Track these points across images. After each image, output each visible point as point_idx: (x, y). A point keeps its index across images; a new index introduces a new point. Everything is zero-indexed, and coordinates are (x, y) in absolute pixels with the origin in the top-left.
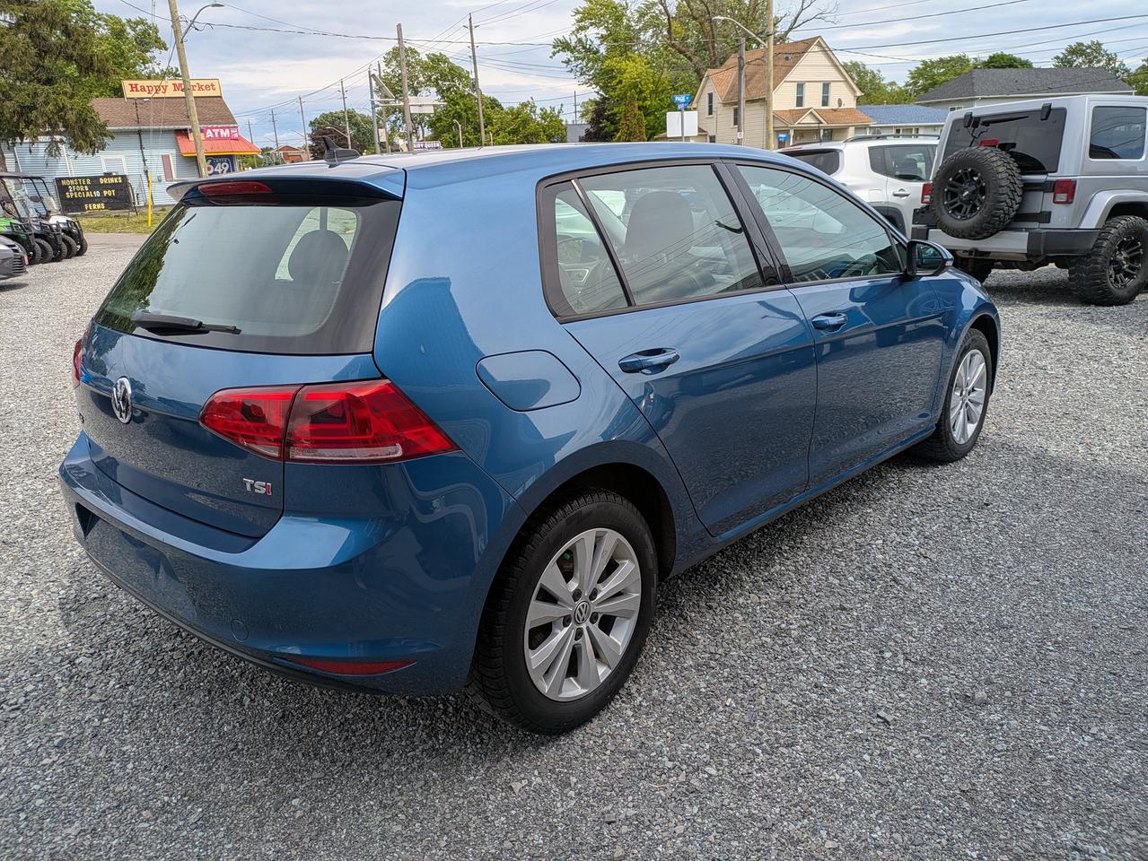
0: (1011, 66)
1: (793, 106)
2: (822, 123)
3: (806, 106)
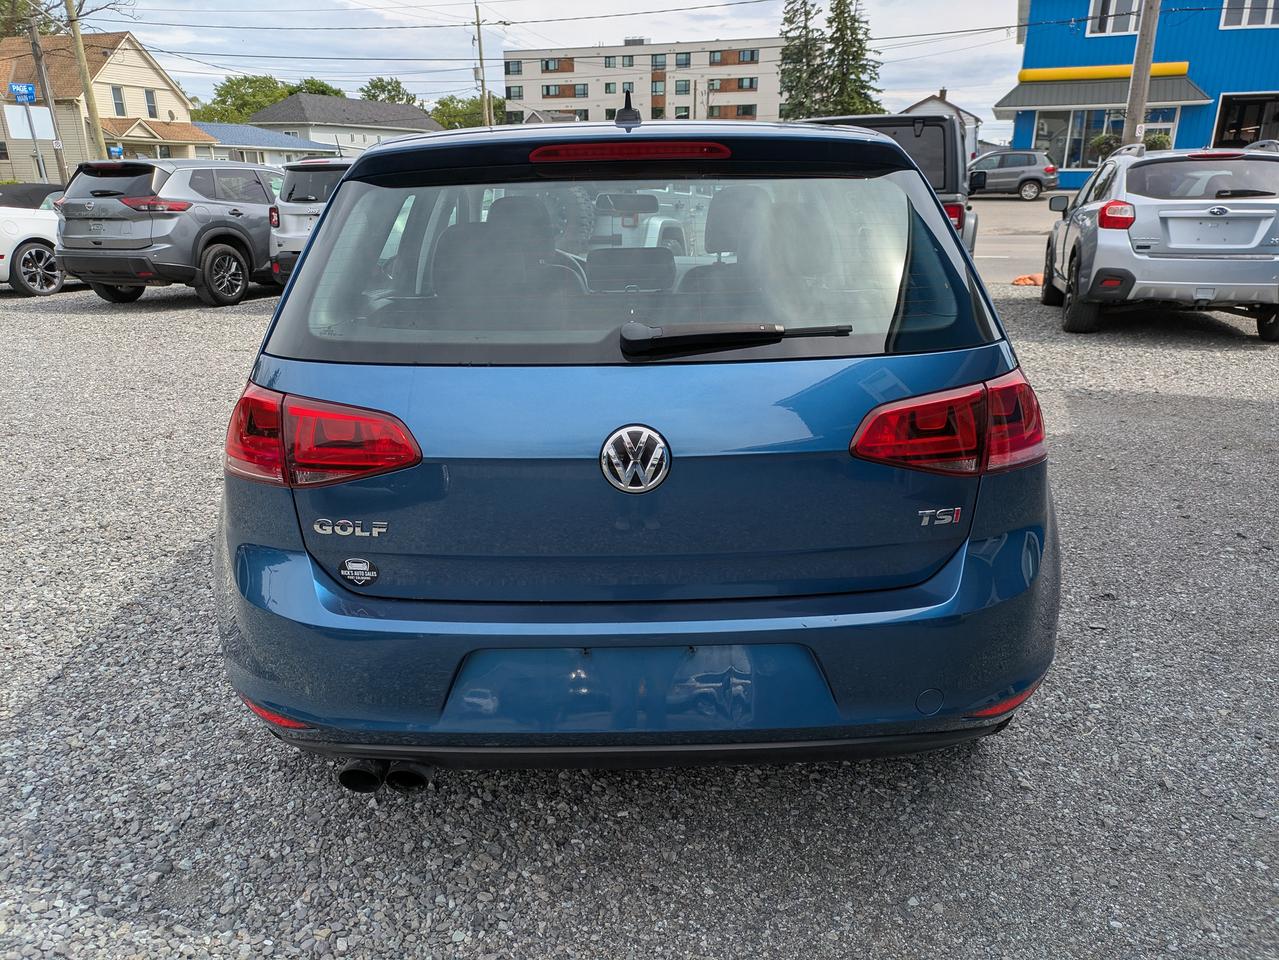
0: (323, 93)
1: (113, 114)
2: (156, 138)
3: (130, 115)
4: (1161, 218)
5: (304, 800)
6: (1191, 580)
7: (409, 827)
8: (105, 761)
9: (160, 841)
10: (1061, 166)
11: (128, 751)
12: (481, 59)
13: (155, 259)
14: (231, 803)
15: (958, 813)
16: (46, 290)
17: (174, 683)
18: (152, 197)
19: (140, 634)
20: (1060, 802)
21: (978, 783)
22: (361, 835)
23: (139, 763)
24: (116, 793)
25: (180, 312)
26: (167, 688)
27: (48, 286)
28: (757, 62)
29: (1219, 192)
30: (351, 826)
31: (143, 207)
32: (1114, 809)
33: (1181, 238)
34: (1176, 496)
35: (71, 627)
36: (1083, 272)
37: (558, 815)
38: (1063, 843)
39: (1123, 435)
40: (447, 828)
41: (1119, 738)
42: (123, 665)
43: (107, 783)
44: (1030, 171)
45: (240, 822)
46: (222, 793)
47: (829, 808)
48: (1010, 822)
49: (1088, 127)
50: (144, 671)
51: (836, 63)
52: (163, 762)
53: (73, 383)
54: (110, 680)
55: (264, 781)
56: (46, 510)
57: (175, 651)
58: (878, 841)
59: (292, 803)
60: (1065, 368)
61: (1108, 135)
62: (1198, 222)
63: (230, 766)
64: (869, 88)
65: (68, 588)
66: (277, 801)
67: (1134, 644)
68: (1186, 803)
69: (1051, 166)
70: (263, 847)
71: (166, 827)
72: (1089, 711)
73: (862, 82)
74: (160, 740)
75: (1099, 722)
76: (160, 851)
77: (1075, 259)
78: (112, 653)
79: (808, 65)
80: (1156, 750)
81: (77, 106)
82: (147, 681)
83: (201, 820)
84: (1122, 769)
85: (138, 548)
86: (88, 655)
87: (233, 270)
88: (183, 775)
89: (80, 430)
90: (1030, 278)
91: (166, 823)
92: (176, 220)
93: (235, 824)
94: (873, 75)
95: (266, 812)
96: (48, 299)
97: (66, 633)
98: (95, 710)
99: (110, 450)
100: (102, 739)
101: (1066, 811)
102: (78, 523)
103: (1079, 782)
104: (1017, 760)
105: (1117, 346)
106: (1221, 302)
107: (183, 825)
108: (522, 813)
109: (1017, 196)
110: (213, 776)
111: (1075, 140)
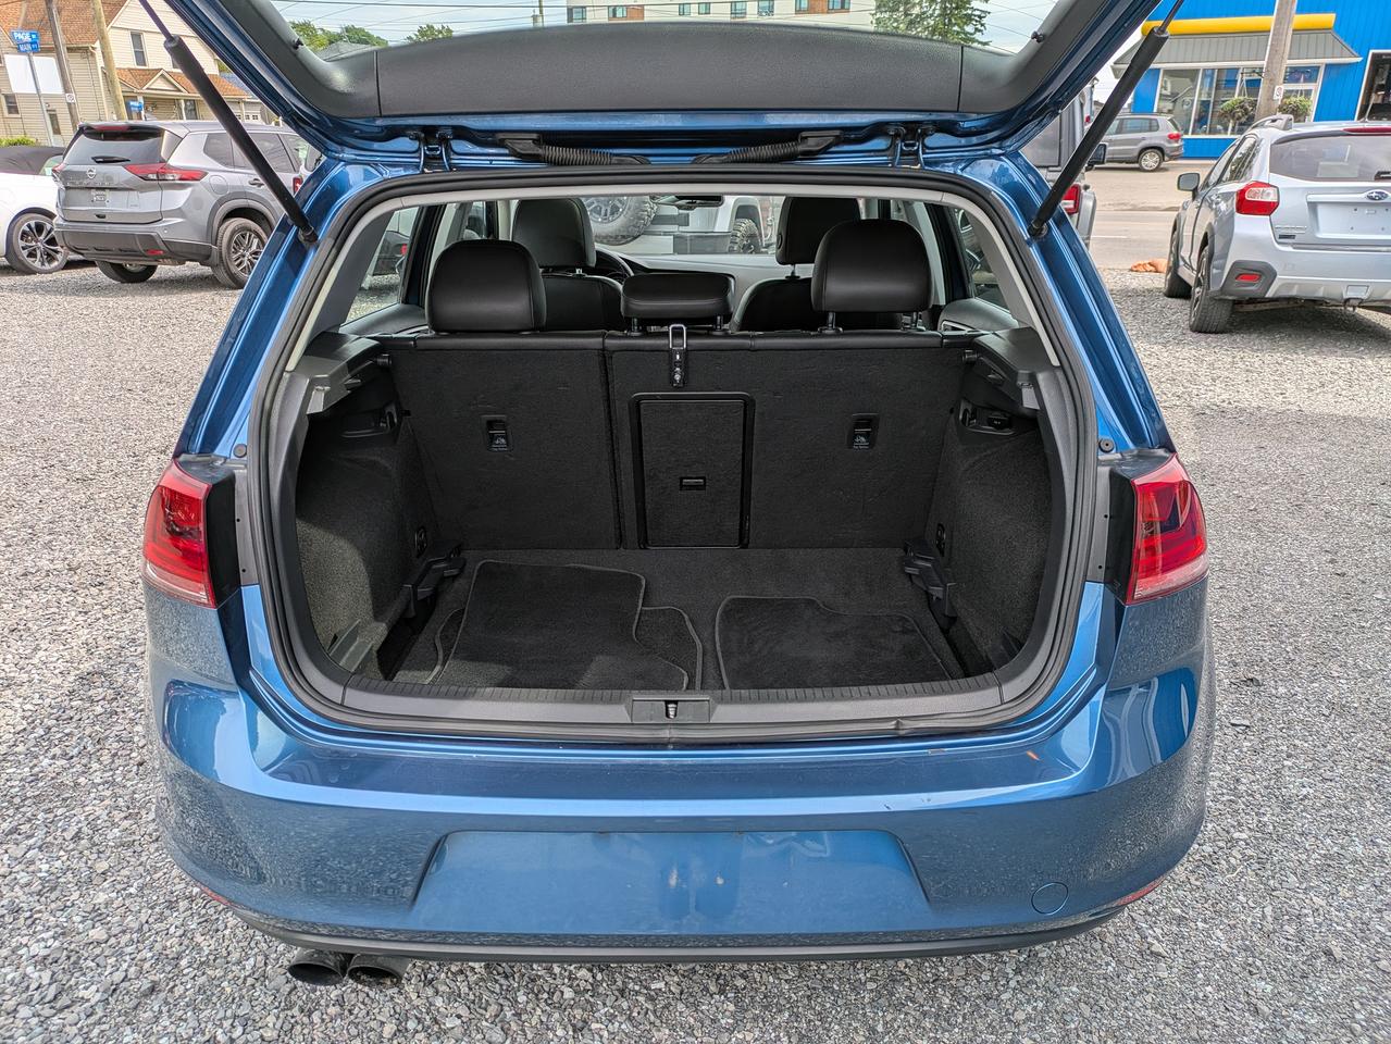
0: (366, 42)
1: (132, 64)
2: (179, 91)
3: (152, 64)
4: (1309, 203)
5: (267, 957)
6: (1350, 661)
7: (392, 998)
8: (31, 894)
9: (83, 1016)
10: (1186, 132)
11: (62, 880)
12: (540, 7)
13: (165, 235)
14: (178, 958)
15: (1074, 989)
16: (47, 267)
17: (129, 784)
18: (161, 165)
19: (97, 716)
20: (1200, 976)
21: (1097, 945)
22: (333, 1010)
23: (72, 898)
24: (38, 941)
25: (194, 295)
26: (120, 791)
27: (49, 262)
28: (848, 11)
29: (1379, 173)
30: (322, 996)
31: (151, 176)
32: (1269, 988)
33: (1330, 227)
34: (1327, 547)
35: (16, 703)
36: (1215, 263)
37: (578, 985)
38: (1206, 1037)
39: (1262, 465)
40: (439, 1002)
41: (1271, 882)
42: (72, 757)
43: (29, 926)
44: (1151, 138)
45: (186, 989)
46: (168, 944)
47: (914, 980)
48: (1138, 1004)
49: (1218, 88)
50: (95, 766)
51: (937, 12)
52: (101, 898)
53: (63, 382)
54: (53, 778)
55: (221, 927)
56: (10, 546)
57: (136, 739)
58: (974, 1029)
59: (252, 961)
60: (1193, 378)
61: (1242, 98)
62: (1352, 208)
63: (183, 905)
64: (974, 41)
65: (21, 651)
66: (235, 957)
67: (1285, 748)
68: (1360, 980)
69: (1175, 132)
70: (210, 1025)
71: (92, 994)
72: (1232, 842)
73: (966, 33)
74: (102, 866)
75: (1246, 858)
76: (80, 1029)
77: (1207, 248)
78: (60, 740)
79: (906, 15)
80: (1319, 901)
81: (93, 54)
82: (98, 780)
83: (137, 984)
84: (1278, 927)
85: (110, 598)
86: (33, 742)
87: (254, 248)
88: (123, 917)
89: (63, 442)
90: (1150, 264)
91: (94, 988)
92: (189, 190)
93: (179, 990)
94: (979, 26)
95: (219, 973)
96: (49, 277)
97: (10, 712)
98: (30, 820)
99: (94, 468)
100: (32, 862)
101: (1209, 989)
102: (44, 564)
103: (1224, 946)
104: (1146, 912)
105: (1252, 350)
106: (1375, 301)
107: (115, 990)
108: (533, 980)
109: (1137, 165)
110: (161, 918)
111: (1204, 102)
